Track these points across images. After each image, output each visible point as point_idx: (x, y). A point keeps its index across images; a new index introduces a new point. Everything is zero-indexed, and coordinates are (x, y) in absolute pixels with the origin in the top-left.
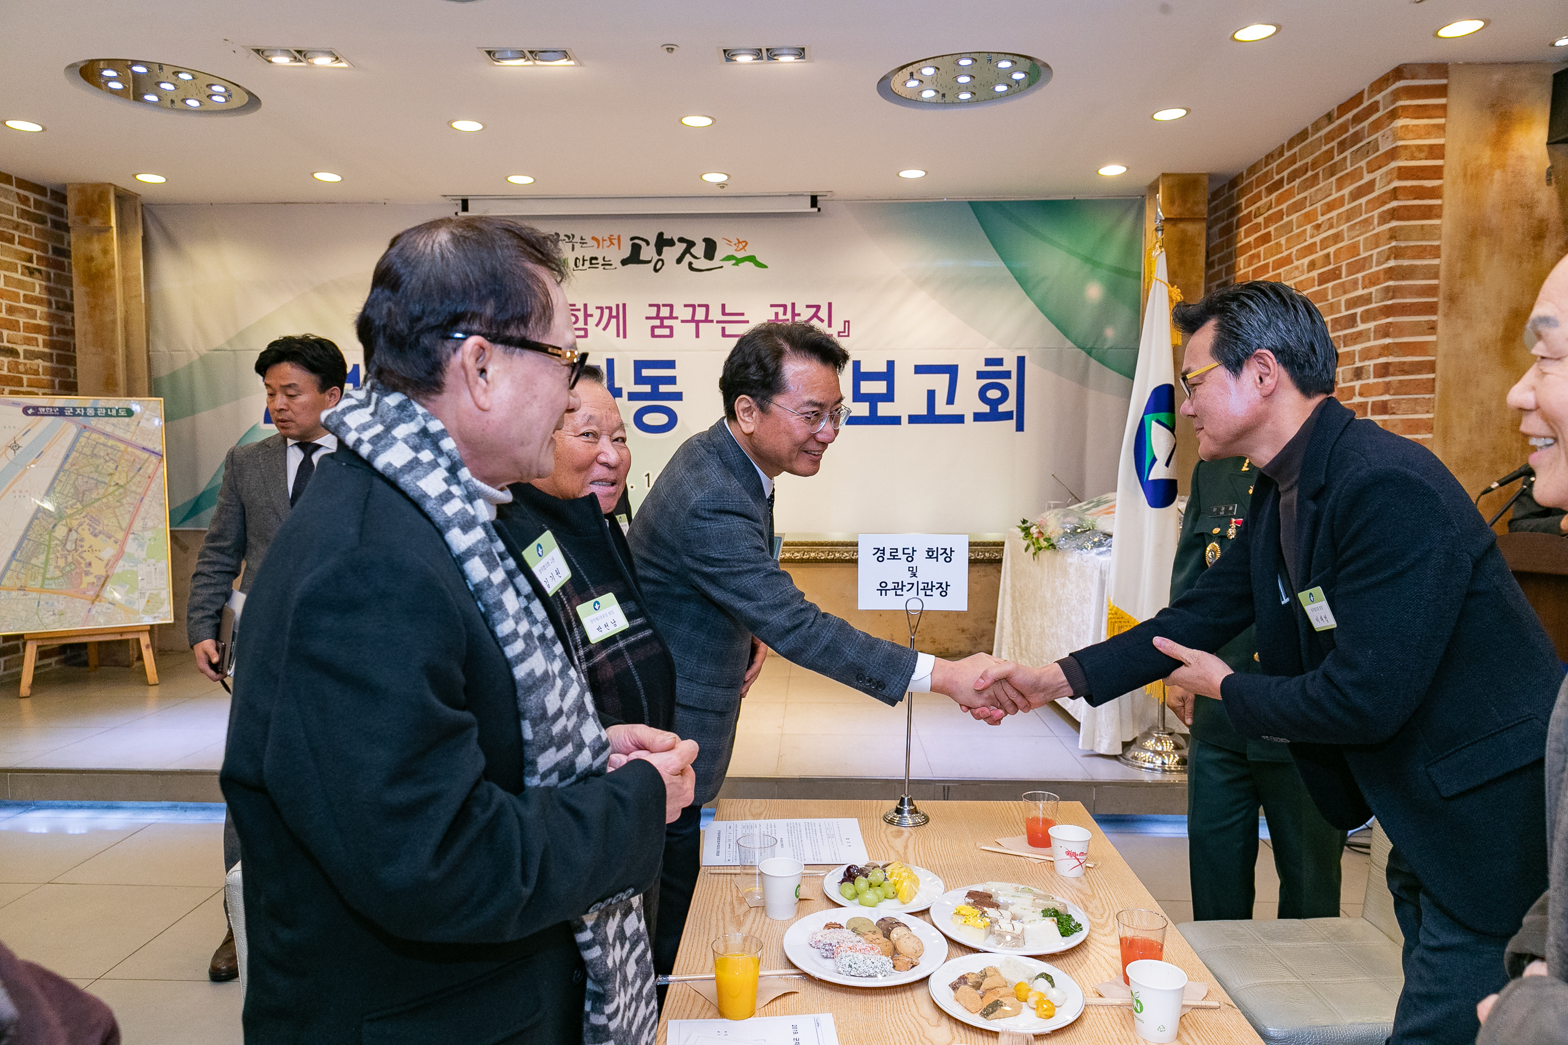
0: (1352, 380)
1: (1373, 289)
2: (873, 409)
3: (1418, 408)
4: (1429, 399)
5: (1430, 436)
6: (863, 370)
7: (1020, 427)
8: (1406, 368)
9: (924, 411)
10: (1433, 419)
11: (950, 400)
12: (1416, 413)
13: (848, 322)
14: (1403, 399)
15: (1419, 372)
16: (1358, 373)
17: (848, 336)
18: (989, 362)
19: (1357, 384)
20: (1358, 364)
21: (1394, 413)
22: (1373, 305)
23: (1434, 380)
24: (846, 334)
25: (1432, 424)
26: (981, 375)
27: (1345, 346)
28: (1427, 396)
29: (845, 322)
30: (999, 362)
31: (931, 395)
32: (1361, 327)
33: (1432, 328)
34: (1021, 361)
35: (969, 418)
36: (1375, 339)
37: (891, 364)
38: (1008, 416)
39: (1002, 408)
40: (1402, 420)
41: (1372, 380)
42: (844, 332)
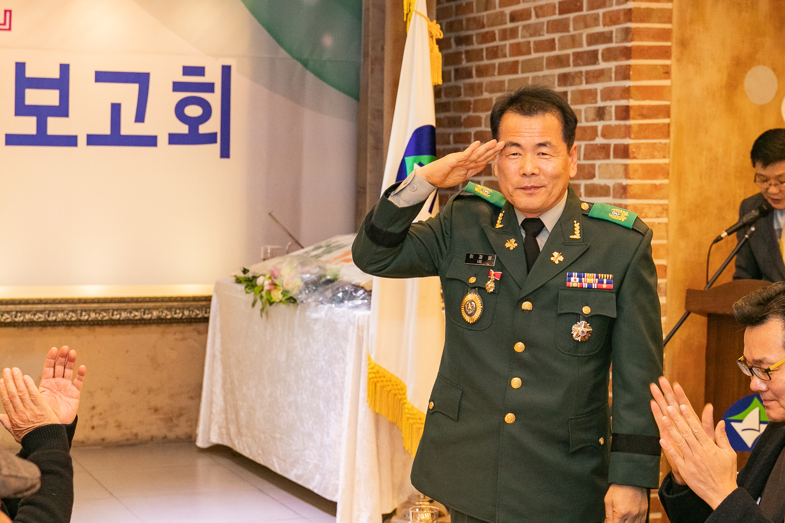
0: (594, 120)
1: (614, 28)
2: (42, 126)
3: (656, 153)
4: (665, 144)
5: (666, 181)
6: (29, 73)
7: (225, 153)
8: (645, 112)
9: (106, 130)
10: (669, 164)
11: (140, 117)
12: (653, 157)
13: (10, 11)
14: (643, 144)
15: (656, 116)
16: (601, 113)
17: (10, 29)
18: (188, 71)
19: (600, 125)
20: (600, 104)
21: (635, 158)
22: (613, 45)
23: (669, 125)
24: (7, 27)
25: (668, 170)
26: (177, 87)
27: (587, 83)
28: (664, 141)
29: (6, 11)
30: (200, 71)
31: (116, 109)
32: (602, 65)
33: (667, 73)
34: (226, 71)
35: (163, 140)
36: (616, 79)
37: (65, 69)
38: (210, 138)
39: (204, 129)
40: (642, 165)
41: (614, 122)
42: (5, 24)
